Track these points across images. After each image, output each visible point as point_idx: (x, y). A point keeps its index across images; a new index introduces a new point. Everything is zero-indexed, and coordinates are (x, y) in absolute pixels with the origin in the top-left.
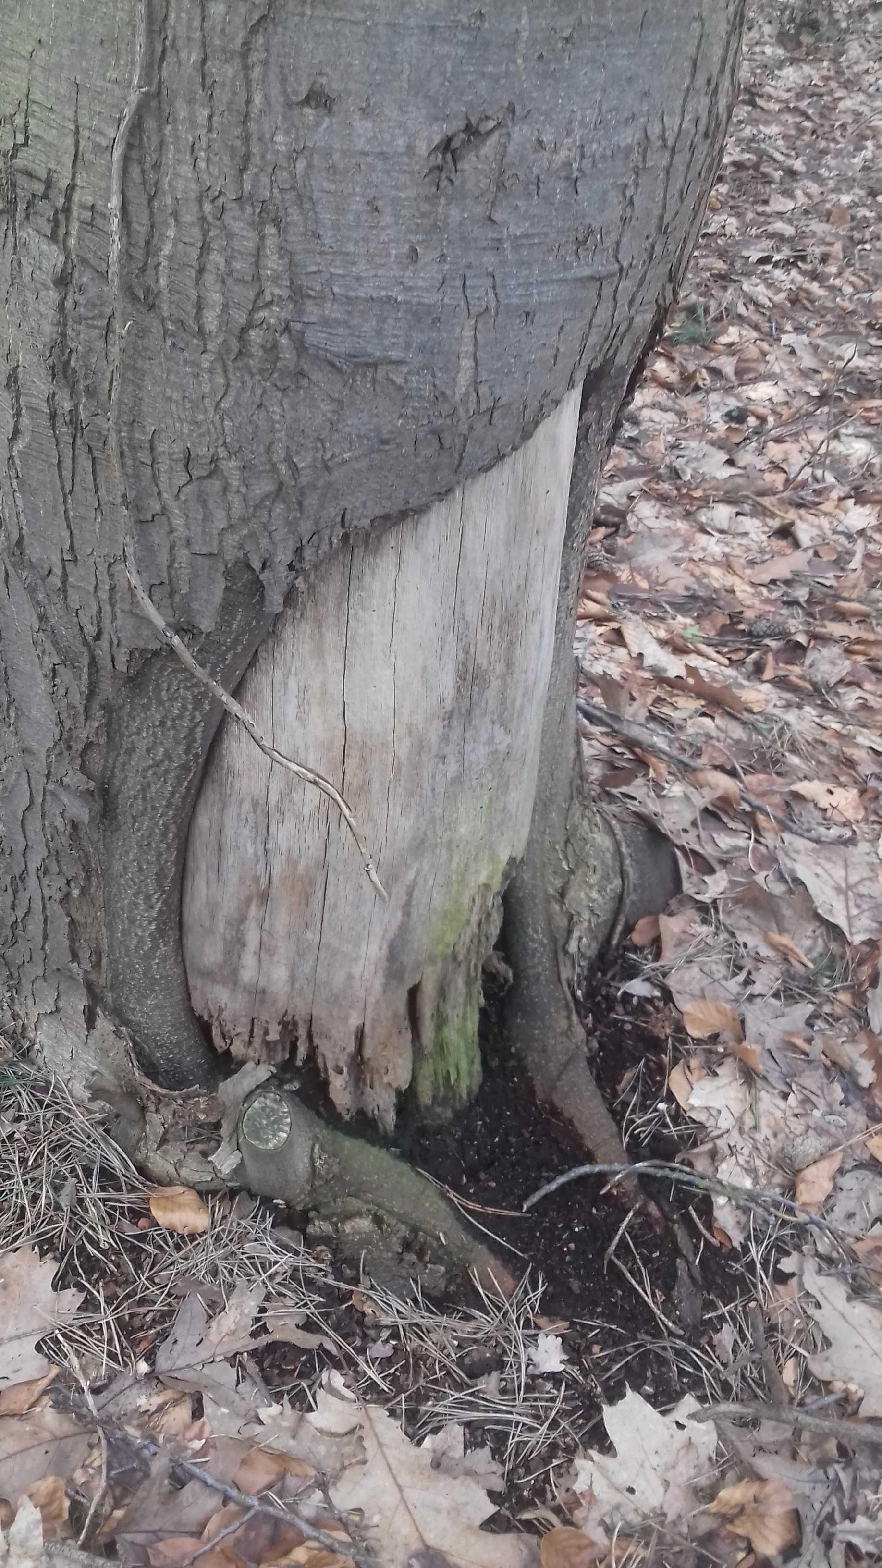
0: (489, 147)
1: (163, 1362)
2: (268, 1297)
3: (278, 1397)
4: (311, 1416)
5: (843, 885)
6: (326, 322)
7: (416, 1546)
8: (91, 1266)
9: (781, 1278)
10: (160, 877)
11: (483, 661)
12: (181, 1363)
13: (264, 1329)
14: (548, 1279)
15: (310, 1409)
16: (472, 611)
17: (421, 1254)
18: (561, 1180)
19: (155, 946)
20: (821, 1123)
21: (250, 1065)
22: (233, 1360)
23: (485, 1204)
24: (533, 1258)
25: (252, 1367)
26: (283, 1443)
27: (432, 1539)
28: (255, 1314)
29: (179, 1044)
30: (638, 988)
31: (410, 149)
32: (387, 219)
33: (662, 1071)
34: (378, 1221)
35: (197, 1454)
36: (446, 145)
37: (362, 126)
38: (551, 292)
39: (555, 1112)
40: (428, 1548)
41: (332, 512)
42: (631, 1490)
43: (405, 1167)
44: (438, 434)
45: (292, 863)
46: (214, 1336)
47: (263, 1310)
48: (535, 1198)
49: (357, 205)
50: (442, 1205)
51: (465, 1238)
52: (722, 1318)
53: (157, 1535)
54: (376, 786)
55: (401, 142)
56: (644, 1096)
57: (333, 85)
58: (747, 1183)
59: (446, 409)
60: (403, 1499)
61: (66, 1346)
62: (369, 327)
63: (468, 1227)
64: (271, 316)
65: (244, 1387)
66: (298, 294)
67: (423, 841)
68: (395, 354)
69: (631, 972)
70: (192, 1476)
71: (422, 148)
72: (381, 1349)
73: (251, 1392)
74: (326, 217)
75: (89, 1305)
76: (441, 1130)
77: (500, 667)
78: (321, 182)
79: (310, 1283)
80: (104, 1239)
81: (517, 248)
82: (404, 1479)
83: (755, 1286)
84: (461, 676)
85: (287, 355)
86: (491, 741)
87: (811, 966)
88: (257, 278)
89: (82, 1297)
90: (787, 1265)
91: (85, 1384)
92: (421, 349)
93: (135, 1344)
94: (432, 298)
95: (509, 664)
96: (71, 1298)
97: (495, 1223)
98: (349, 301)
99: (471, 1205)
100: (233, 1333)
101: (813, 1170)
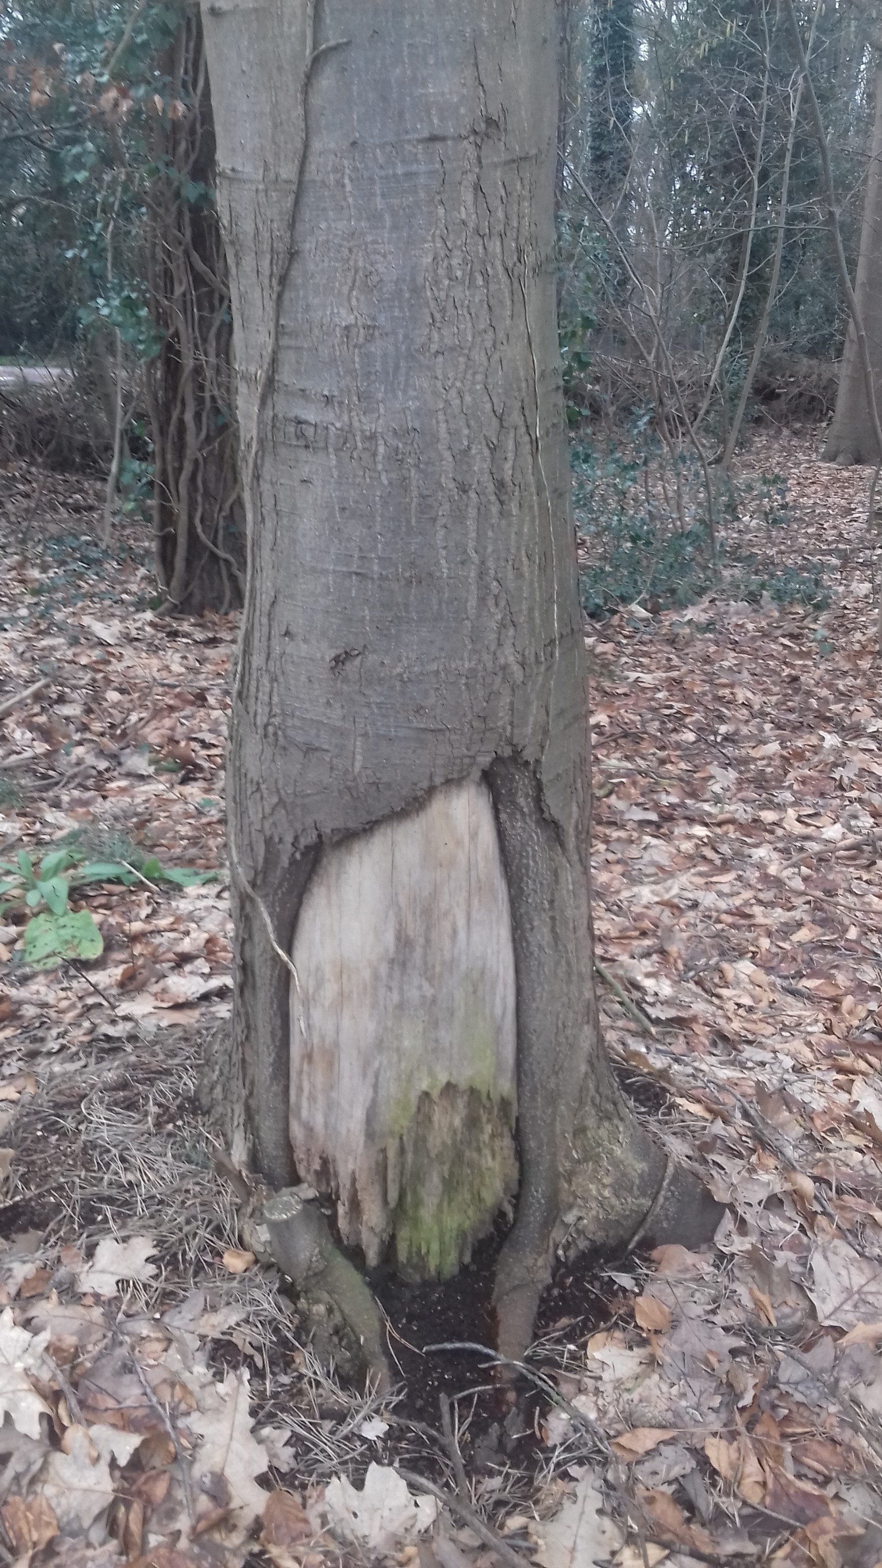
0: (357, 661)
1: (166, 1319)
2: (247, 1321)
3: (209, 1366)
4: (219, 1385)
5: (855, 1289)
6: (294, 727)
7: (217, 1469)
8: (173, 1262)
9: (565, 1476)
10: (273, 1033)
11: (411, 933)
12: (176, 1324)
13: (231, 1334)
14: (408, 1395)
15: (222, 1381)
16: (403, 901)
17: (341, 1340)
18: (458, 1345)
19: (271, 1085)
20: (682, 1412)
21: (305, 1185)
22: (203, 1337)
23: (403, 1336)
24: (407, 1379)
25: (209, 1346)
26: (194, 1387)
27: (228, 1473)
28: (233, 1324)
29: (275, 1158)
30: (625, 1280)
31: (323, 659)
32: (316, 686)
33: (595, 1329)
34: (330, 1311)
35: (148, 1366)
36: (336, 659)
37: (304, 647)
38: (402, 733)
39: (493, 1314)
40: (222, 1474)
41: (309, 821)
42: (355, 1515)
43: (367, 1291)
44: (349, 788)
45: (322, 1038)
46: (202, 1321)
47: (238, 1325)
48: (433, 1347)
49: (303, 678)
50: (376, 1325)
51: (377, 1348)
52: (500, 1473)
53: (101, 1390)
54: (355, 996)
55: (319, 655)
56: (566, 1336)
57: (293, 629)
58: (592, 1416)
59: (350, 777)
60: (229, 1445)
61: (130, 1290)
62: (313, 732)
63: (384, 1345)
64: (276, 721)
65: (198, 1355)
66: (283, 714)
67: (381, 1041)
68: (326, 747)
69: (628, 1268)
70: (137, 1373)
71: (328, 659)
72: (285, 1379)
73: (201, 1356)
74: (292, 682)
75: (156, 1277)
76: (407, 1285)
77: (422, 941)
78: (289, 668)
79: (276, 1331)
80: (191, 1255)
81: (380, 708)
82: (236, 1435)
83: (542, 1469)
84: (398, 938)
85: (282, 741)
86: (420, 987)
87: (775, 1324)
88: (270, 704)
89: (156, 1271)
90: (574, 1470)
91: (124, 1307)
92: (336, 746)
93: (162, 1303)
94: (338, 724)
95: (428, 941)
96: (151, 1269)
97: (401, 1351)
98: (303, 719)
99: (396, 1336)
100: (214, 1326)
101: (646, 1431)
